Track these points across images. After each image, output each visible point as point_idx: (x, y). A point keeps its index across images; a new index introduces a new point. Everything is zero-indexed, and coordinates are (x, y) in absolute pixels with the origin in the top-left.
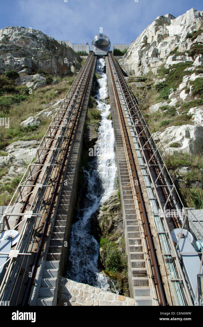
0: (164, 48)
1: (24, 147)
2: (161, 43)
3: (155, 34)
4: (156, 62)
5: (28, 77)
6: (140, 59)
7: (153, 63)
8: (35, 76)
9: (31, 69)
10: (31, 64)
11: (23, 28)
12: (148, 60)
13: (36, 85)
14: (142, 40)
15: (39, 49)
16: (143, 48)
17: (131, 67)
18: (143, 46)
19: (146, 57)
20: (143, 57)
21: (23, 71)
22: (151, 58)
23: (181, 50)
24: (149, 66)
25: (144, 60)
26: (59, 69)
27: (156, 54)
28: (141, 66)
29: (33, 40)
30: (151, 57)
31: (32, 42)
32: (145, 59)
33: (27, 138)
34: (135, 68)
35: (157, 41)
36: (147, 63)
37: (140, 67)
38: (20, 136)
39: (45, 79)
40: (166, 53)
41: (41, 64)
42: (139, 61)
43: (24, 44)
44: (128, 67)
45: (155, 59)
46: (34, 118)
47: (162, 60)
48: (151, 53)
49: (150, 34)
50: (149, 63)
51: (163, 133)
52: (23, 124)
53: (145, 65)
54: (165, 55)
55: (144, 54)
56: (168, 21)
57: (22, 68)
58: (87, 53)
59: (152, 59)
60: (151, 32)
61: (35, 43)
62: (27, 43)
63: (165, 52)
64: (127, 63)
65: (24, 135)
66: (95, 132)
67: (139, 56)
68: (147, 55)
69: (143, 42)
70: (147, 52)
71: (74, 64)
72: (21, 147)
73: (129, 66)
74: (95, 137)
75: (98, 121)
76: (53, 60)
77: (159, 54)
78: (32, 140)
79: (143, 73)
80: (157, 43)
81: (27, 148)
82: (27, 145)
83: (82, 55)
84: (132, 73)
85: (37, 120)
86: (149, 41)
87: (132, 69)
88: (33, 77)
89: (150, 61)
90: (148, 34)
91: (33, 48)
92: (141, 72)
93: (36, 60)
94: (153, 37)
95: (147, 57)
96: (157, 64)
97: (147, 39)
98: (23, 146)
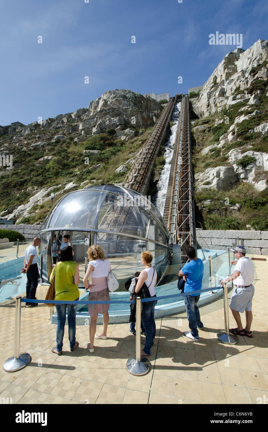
0: (230, 86)
2: (227, 82)
3: (224, 72)
4: (222, 101)
5: (122, 132)
6: (208, 100)
7: (220, 103)
8: (126, 130)
9: (123, 125)
10: (123, 121)
11: (117, 90)
12: (215, 101)
13: (127, 138)
14: (212, 81)
15: (128, 107)
16: (213, 89)
17: (201, 109)
18: (212, 87)
19: (213, 98)
20: (211, 98)
21: (118, 128)
22: (218, 98)
23: (242, 87)
24: (216, 105)
25: (211, 101)
26: (144, 122)
27: (222, 93)
28: (210, 106)
29: (124, 100)
30: (218, 97)
31: (123, 102)
32: (213, 100)
33: (118, 182)
34: (204, 109)
35: (225, 79)
36: (215, 103)
37: (209, 108)
38: (114, 180)
39: (134, 132)
40: (232, 90)
42: (208, 102)
43: (118, 105)
44: (198, 110)
45: (221, 99)
47: (227, 97)
48: (218, 93)
50: (216, 103)
52: (117, 171)
53: (212, 105)
54: (230, 93)
55: (212, 95)
56: (237, 56)
57: (118, 126)
58: (167, 100)
59: (219, 99)
60: (220, 71)
61: (126, 102)
62: (120, 104)
63: (230, 90)
64: (197, 106)
65: (117, 179)
66: (159, 175)
67: (207, 98)
68: (215, 96)
69: (213, 83)
70: (214, 93)
71: (155, 115)
73: (200, 108)
74: (158, 179)
75: (161, 166)
76: (139, 115)
77: (226, 93)
79: (211, 113)
80: (225, 81)
83: (163, 104)
84: (202, 114)
85: (125, 168)
86: (218, 81)
87: (202, 111)
89: (217, 101)
90: (218, 73)
91: (124, 108)
92: (209, 112)
93: (127, 117)
94: (221, 76)
96: (223, 102)
97: (217, 78)
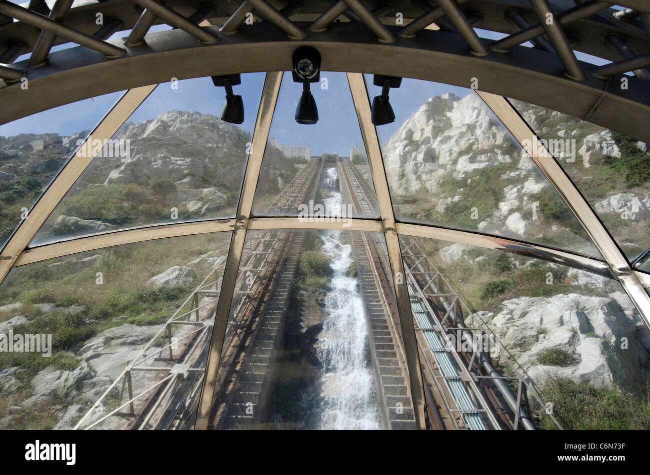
0: (445, 147)
1: (133, 343)
2: (439, 139)
3: (428, 124)
5: (194, 191)
6: (402, 166)
7: (427, 173)
8: (206, 191)
9: (200, 179)
10: (202, 169)
11: (197, 113)
12: (417, 168)
13: (206, 206)
14: (404, 136)
15: (220, 145)
16: (407, 149)
18: (406, 146)
19: (412, 163)
20: (408, 164)
21: (185, 180)
22: (423, 164)
23: (484, 144)
24: (419, 178)
25: (410, 166)
27: (431, 157)
28: (405, 178)
29: (212, 131)
30: (422, 162)
31: (209, 134)
33: (147, 319)
35: (430, 135)
36: (415, 173)
37: (403, 181)
39: (225, 198)
40: (451, 154)
41: (221, 171)
42: (401, 170)
43: (195, 136)
45: (429, 166)
46: (181, 270)
47: (443, 166)
48: (423, 156)
49: (418, 125)
50: (419, 173)
51: (500, 316)
52: (152, 283)
53: (413, 177)
54: (448, 158)
55: (410, 158)
56: (449, 104)
57: (184, 176)
58: (306, 159)
59: (425, 165)
60: (419, 121)
61: (215, 136)
62: (200, 136)
63: (448, 154)
65: (145, 310)
66: (318, 308)
67: (400, 161)
68: (415, 159)
69: (405, 139)
70: (414, 154)
71: (282, 175)
72: (124, 344)
74: (316, 323)
75: (323, 280)
77: (438, 158)
78: (159, 324)
79: (409, 190)
80: (432, 140)
81: (138, 347)
82: (141, 338)
83: (298, 163)
85: (188, 275)
86: (417, 137)
88: (202, 192)
89: (421, 170)
90: (415, 126)
91: (209, 145)
92: (406, 188)
93: (213, 164)
94: (422, 130)
95: (414, 162)
96: (433, 174)
97: (412, 133)
98: (130, 340)
